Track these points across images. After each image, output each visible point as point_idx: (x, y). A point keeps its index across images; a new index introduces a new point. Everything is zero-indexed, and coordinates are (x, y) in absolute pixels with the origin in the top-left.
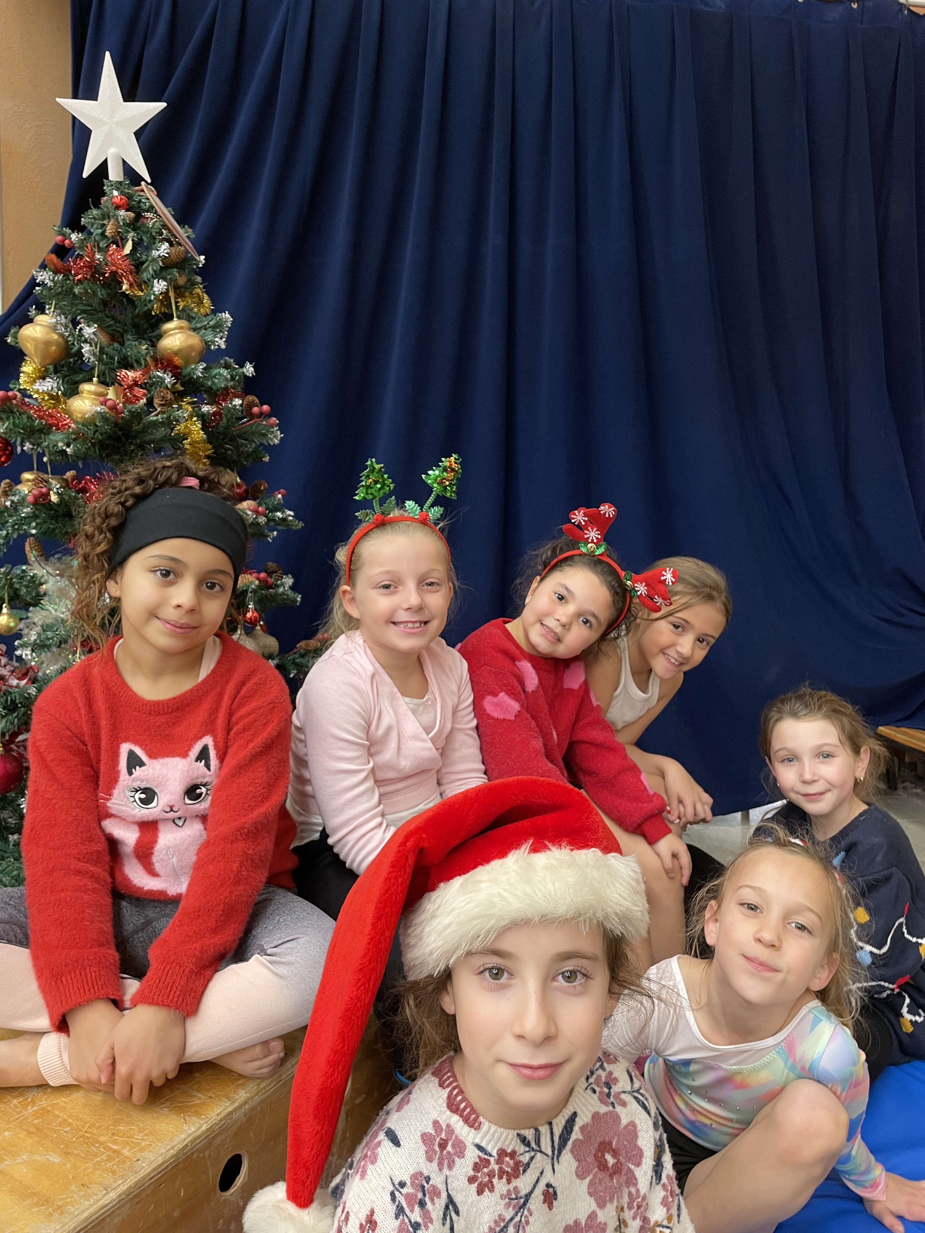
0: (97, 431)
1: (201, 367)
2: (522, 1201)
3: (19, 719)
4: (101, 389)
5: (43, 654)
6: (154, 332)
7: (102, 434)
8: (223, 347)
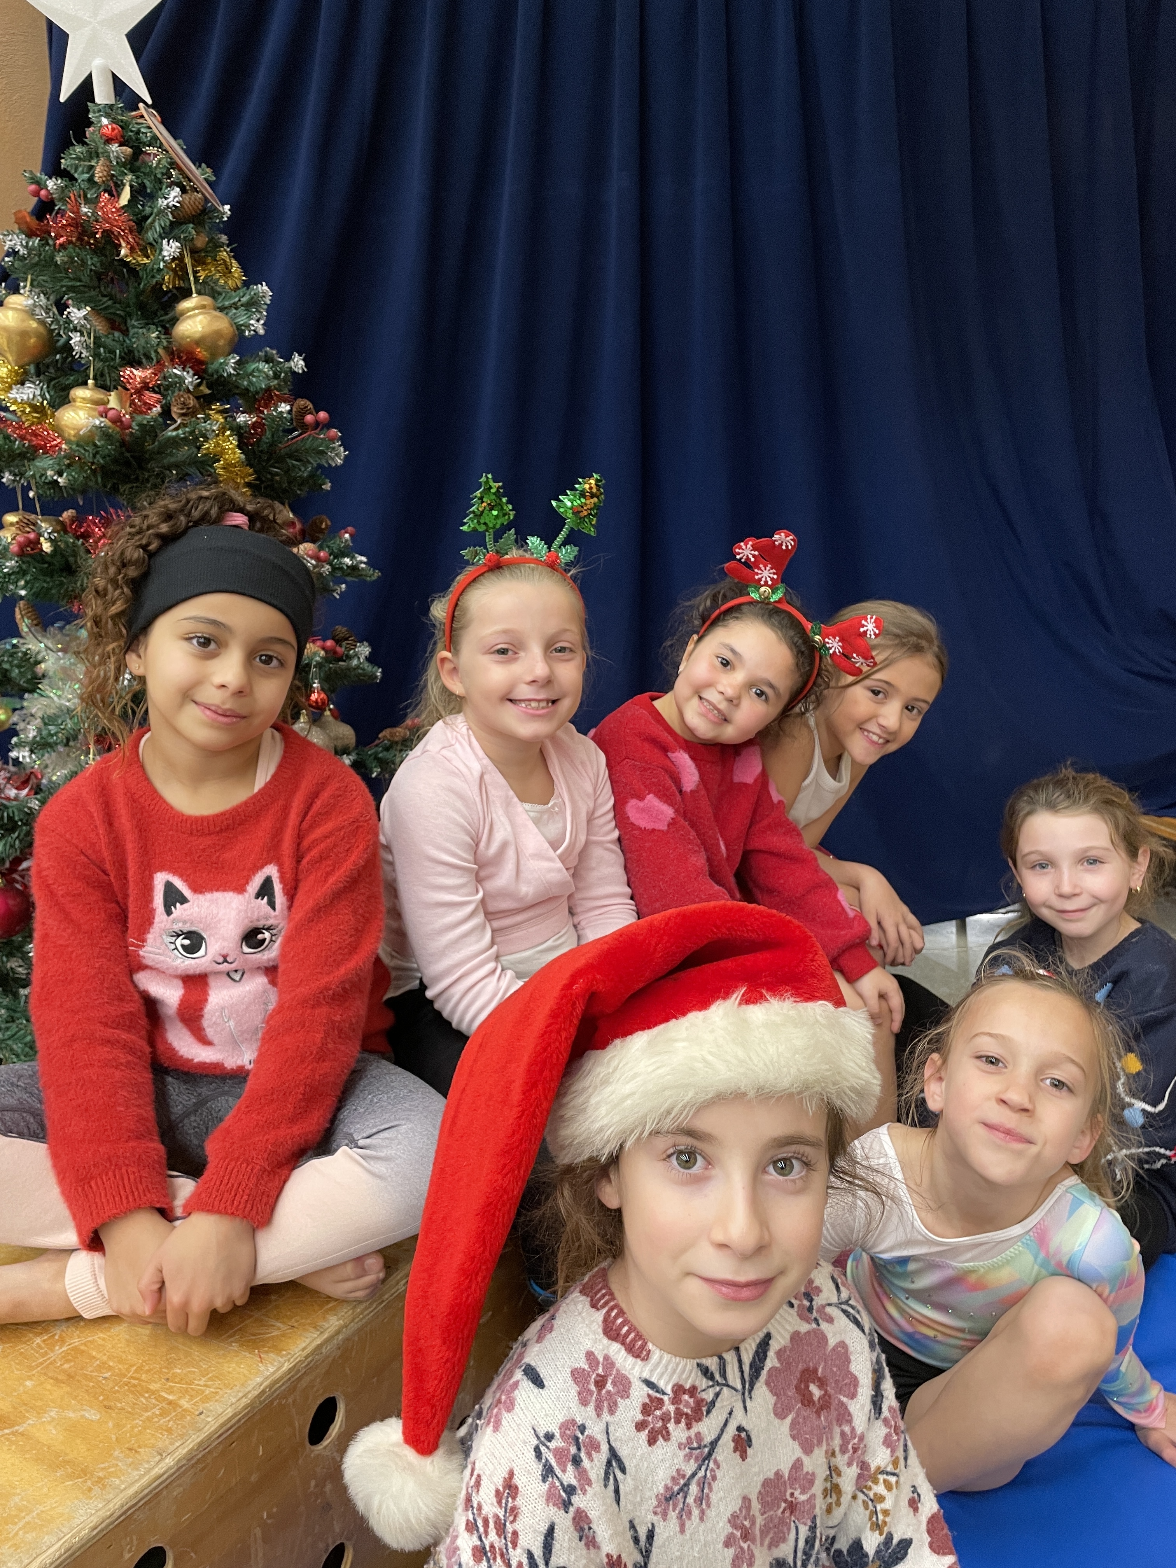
0: (97, 453)
1: (233, 361)
2: (706, 1450)
3: (20, 841)
4: (99, 395)
5: (47, 755)
6: (167, 314)
7: (104, 458)
8: (261, 332)
